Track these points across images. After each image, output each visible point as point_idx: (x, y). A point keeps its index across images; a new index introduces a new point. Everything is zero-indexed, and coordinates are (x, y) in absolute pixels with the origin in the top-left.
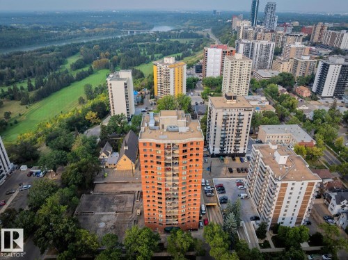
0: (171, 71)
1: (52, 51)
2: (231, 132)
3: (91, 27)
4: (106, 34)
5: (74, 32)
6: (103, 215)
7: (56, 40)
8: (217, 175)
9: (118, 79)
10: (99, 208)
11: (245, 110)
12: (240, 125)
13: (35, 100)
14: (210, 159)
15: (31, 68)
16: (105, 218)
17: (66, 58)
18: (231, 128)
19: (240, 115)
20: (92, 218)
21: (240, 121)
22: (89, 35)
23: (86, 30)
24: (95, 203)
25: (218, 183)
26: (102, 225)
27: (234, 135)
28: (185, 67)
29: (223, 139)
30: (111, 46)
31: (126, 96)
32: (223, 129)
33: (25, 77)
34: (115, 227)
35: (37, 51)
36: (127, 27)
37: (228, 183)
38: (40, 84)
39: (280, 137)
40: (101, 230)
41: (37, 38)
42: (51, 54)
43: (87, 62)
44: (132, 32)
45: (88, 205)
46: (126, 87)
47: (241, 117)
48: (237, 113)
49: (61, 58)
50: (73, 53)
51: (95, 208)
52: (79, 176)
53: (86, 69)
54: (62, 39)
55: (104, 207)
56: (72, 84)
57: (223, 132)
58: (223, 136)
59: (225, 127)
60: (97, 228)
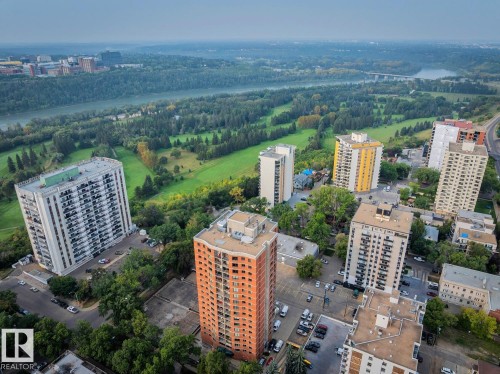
0: (355, 153)
1: (262, 96)
2: (374, 259)
3: (327, 66)
4: (344, 77)
5: (302, 71)
6: (176, 307)
7: (275, 81)
8: (331, 313)
9: (272, 154)
10: (179, 299)
11: (397, 235)
12: (388, 254)
13: (211, 157)
14: (340, 287)
15: (226, 117)
16: (176, 311)
17: (273, 107)
18: (374, 254)
19: (387, 239)
20: (166, 305)
21: (387, 249)
22: (319, 78)
23: (318, 70)
24: (179, 291)
25: (323, 323)
26: (169, 316)
27: (378, 266)
28: (380, 150)
29: (362, 266)
30: (337, 97)
31: (277, 178)
32: (362, 252)
33: (217, 126)
34: (178, 323)
35: (244, 95)
36: (379, 68)
37: (338, 327)
38: (227, 137)
39: (468, 291)
40: (166, 321)
41: (255, 77)
42: (259, 100)
43: (293, 116)
44: (381, 77)
45: (172, 291)
46: (277, 167)
47: (390, 244)
48: (383, 237)
49: (266, 108)
50: (284, 102)
51: (175, 297)
52: (173, 258)
53: (287, 126)
54: (283, 81)
55: (184, 299)
56: (262, 143)
57: (362, 257)
58: (361, 262)
59: (366, 252)
60: (163, 318)
